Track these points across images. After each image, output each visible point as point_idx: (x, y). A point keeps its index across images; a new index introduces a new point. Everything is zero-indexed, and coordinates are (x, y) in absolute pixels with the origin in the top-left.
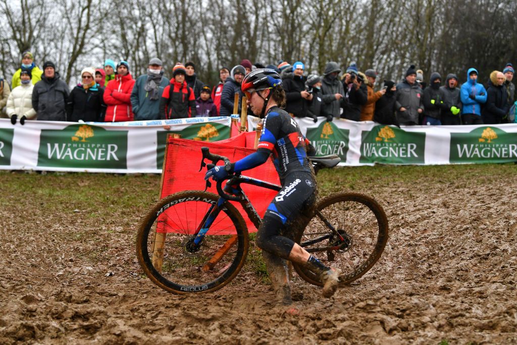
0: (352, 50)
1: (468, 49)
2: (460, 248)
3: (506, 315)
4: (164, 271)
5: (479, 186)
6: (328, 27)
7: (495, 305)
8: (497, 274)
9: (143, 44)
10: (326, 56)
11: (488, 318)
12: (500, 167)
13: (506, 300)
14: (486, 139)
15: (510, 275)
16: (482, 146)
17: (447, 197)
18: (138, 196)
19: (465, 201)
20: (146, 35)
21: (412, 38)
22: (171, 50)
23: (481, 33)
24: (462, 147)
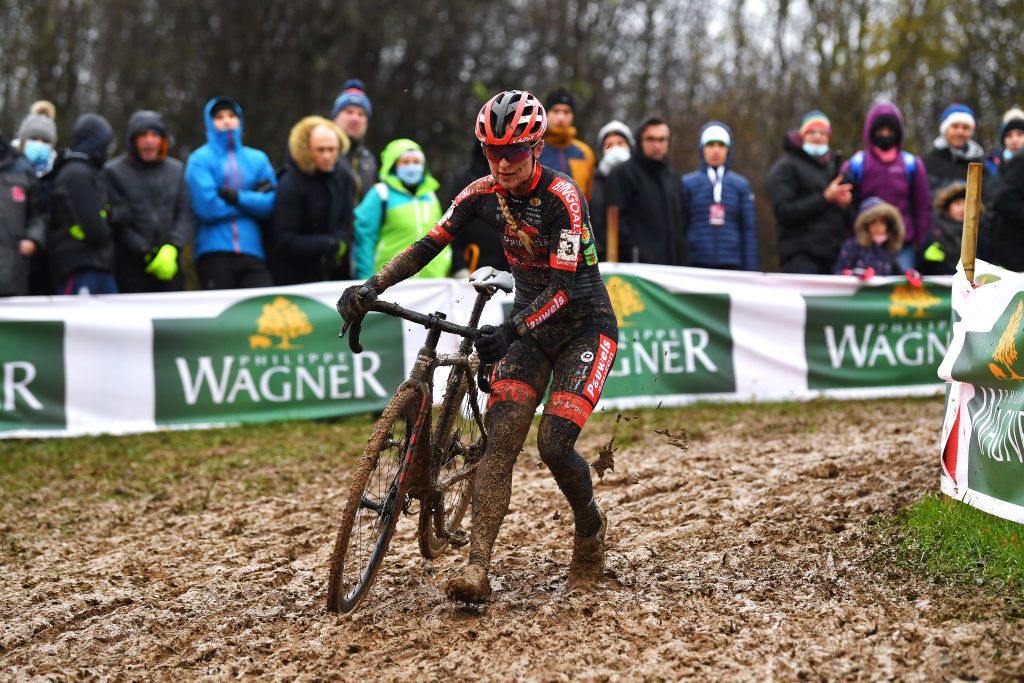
1: (204, 24)
5: (252, 503)
12: (324, 430)
14: (275, 339)
16: (261, 360)
17: (140, 547)
19: (205, 558)
24: (194, 369)
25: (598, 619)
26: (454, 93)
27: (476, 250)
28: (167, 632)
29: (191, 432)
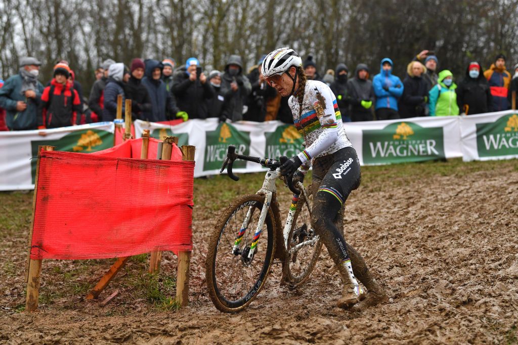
0: (250, 41)
1: (379, 35)
2: (376, 260)
3: (428, 333)
4: (41, 303)
5: (395, 189)
6: (223, 15)
7: (416, 322)
8: (417, 287)
9: (10, 40)
10: (222, 48)
11: (408, 337)
12: (418, 166)
13: (428, 316)
14: (401, 136)
15: (432, 287)
16: (397, 143)
17: (360, 203)
18: (9, 217)
19: (381, 207)
20: (13, 31)
21: (316, 25)
22: (43, 48)
23: (392, 17)
24: (375, 146)
25: (511, 227)
26: (460, 55)
27: (467, 107)
28: (369, 230)
29: (375, 166)
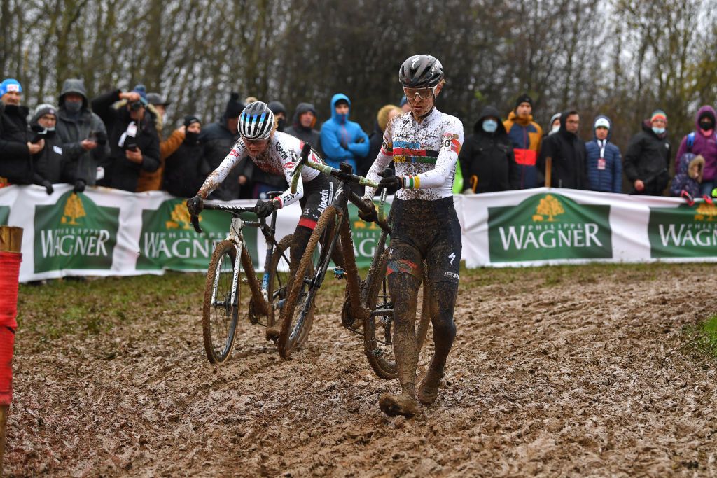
0: (120, 59)
16: (360, 234)
21: (231, 37)
23: (357, 30)
25: (538, 376)
26: (465, 94)
27: (476, 178)
28: (310, 376)
